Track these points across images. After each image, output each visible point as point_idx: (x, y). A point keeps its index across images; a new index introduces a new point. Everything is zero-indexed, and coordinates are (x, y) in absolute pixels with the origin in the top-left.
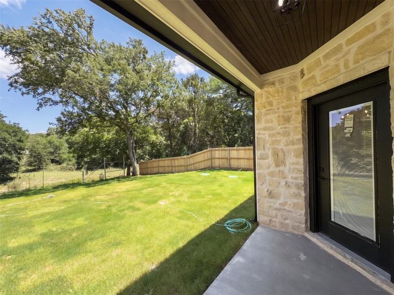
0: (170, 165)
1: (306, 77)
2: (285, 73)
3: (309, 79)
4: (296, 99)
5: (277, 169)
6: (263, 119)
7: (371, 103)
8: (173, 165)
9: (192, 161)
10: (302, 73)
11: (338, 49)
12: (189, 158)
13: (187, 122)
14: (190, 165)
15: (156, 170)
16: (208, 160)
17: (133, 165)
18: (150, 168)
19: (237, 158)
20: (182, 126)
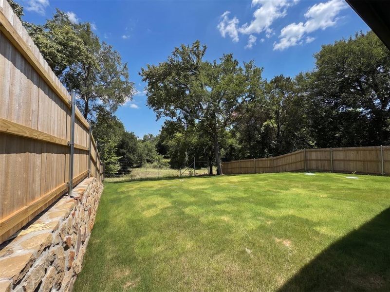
0: (253, 166)
8: (257, 166)
9: (279, 163)
12: (276, 159)
13: (268, 125)
14: (276, 167)
15: (237, 170)
16: (301, 161)
17: (217, 165)
18: (231, 168)
19: (344, 160)
20: (263, 128)
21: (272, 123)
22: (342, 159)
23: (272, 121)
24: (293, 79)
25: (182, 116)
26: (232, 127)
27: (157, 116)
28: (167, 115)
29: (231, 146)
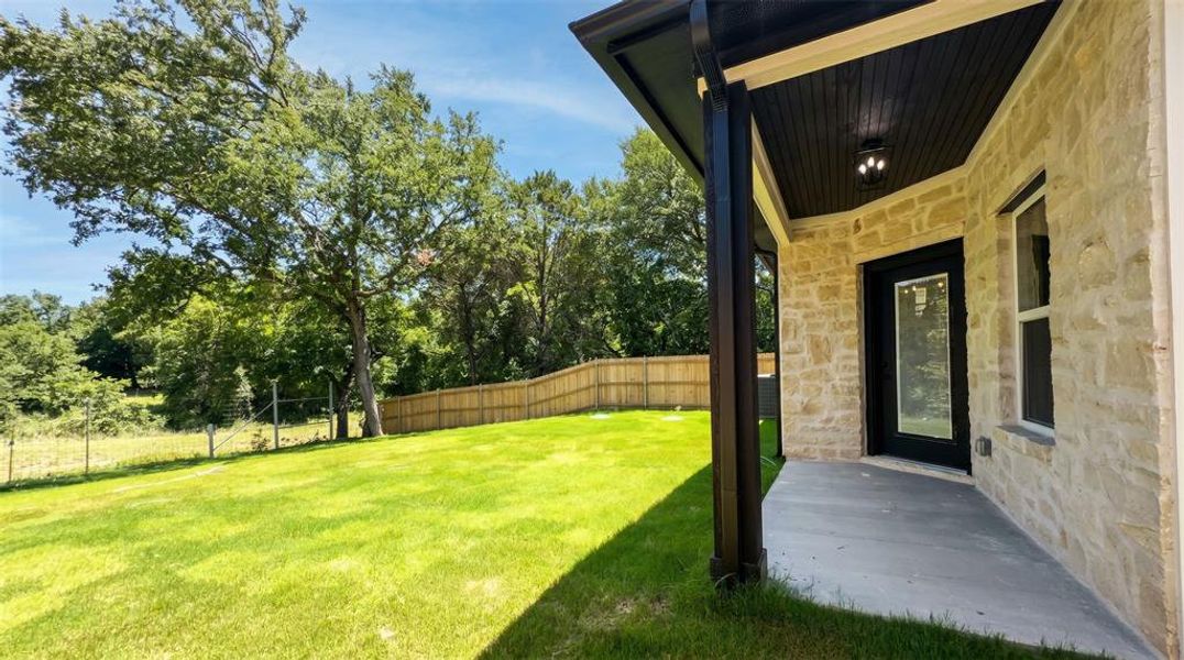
0: (476, 405)
1: (863, 232)
2: (831, 222)
3: (867, 236)
4: (848, 262)
5: (817, 368)
6: (793, 290)
7: (946, 275)
8: (486, 404)
9: (541, 393)
10: (857, 227)
11: (908, 204)
12: (534, 385)
13: (519, 295)
14: (536, 404)
15: (430, 420)
16: (588, 388)
17: (365, 407)
18: (412, 416)
19: (664, 383)
20: (505, 303)
21: (527, 292)
22: (663, 380)
23: (530, 286)
24: (578, 186)
25: (215, 238)
26: (416, 295)
27: (77, 226)
28: (135, 226)
29: (415, 348)
